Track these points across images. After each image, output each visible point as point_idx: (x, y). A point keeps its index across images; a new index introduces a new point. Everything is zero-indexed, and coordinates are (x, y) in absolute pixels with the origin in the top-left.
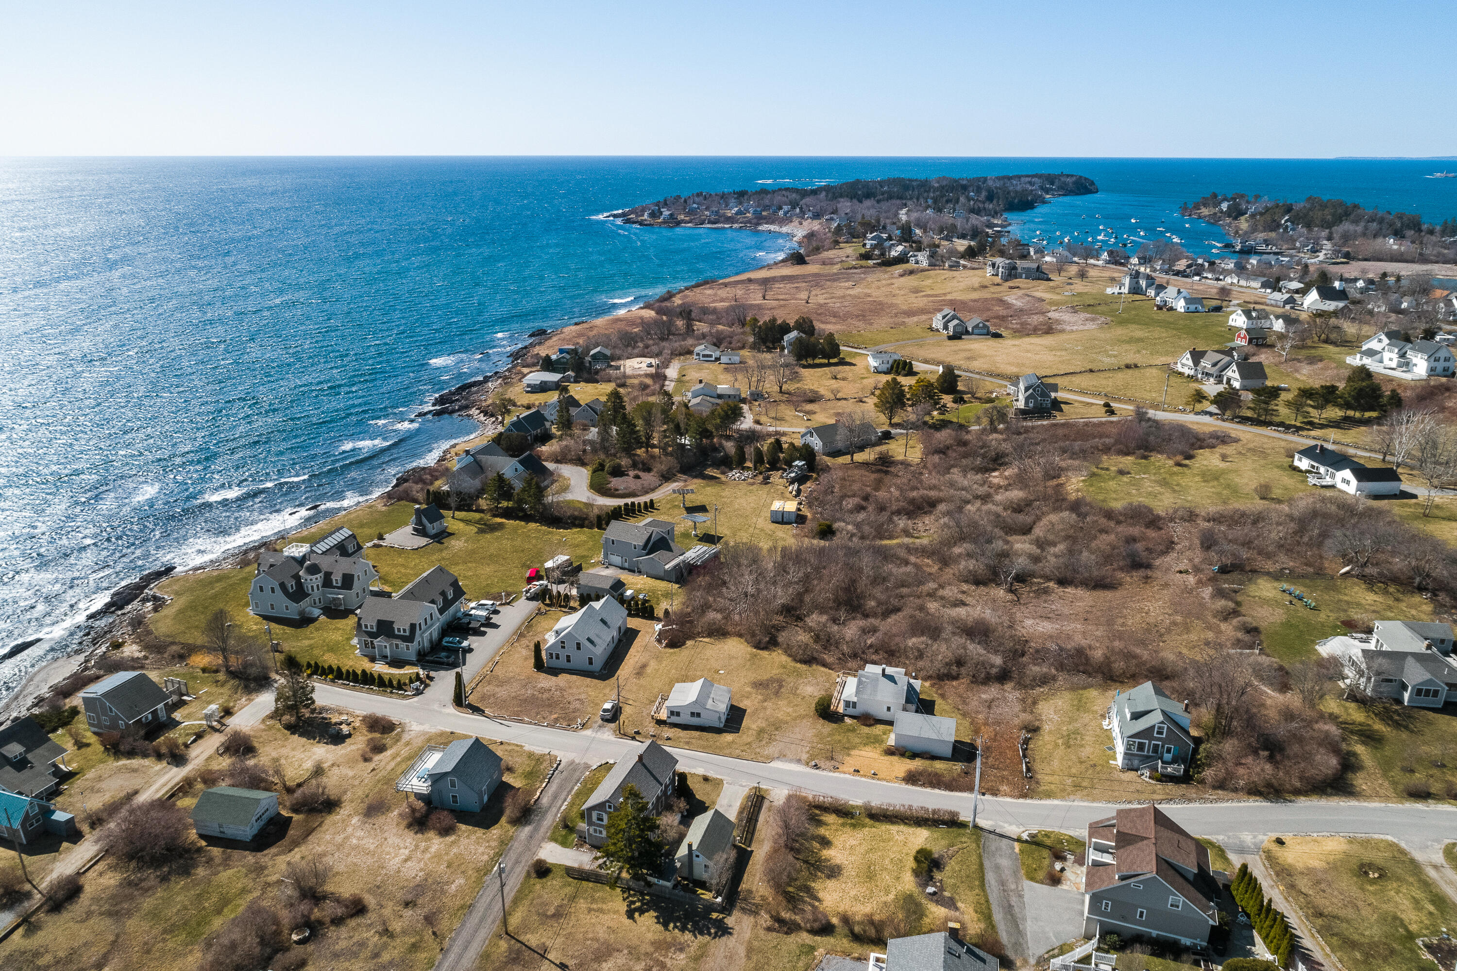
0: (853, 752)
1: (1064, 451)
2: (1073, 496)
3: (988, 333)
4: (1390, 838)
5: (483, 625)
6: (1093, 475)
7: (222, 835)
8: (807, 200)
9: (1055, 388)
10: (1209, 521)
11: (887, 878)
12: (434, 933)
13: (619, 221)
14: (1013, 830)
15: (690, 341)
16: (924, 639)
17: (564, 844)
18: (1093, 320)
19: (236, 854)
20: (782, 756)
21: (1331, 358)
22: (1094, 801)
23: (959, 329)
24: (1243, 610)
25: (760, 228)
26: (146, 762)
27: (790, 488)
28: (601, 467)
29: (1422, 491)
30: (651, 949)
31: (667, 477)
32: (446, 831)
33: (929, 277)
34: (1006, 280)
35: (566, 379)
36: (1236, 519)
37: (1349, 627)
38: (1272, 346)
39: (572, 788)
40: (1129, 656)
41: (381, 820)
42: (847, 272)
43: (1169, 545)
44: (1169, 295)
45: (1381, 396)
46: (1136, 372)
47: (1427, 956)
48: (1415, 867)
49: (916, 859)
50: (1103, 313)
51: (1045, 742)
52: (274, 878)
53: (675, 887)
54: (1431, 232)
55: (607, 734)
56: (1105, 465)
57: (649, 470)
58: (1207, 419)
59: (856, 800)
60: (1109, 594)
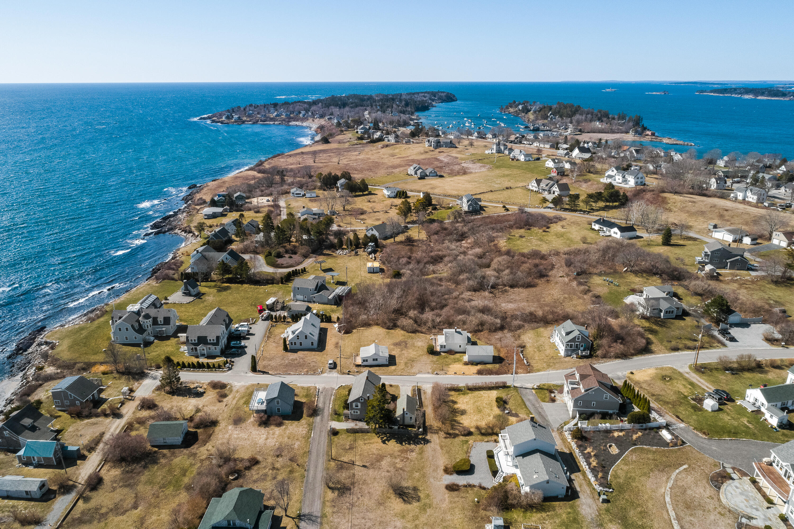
0: (450, 366)
1: (493, 229)
2: (504, 249)
3: (437, 176)
4: (669, 366)
5: (247, 335)
6: (509, 239)
7: (165, 444)
8: (314, 108)
9: (480, 200)
10: (565, 254)
11: (488, 411)
12: (297, 465)
13: (209, 122)
14: (530, 385)
15: (285, 187)
16: (463, 316)
17: (339, 421)
18: (484, 166)
19: (177, 451)
20: (420, 372)
21: (593, 180)
22: (557, 370)
23: (423, 174)
24: (591, 289)
25: (291, 124)
26: (100, 419)
27: (371, 256)
28: (270, 254)
29: (645, 235)
30: (399, 454)
31: (306, 256)
32: (279, 425)
33: (397, 148)
34: (436, 149)
35: (225, 210)
36: (577, 252)
37: (633, 291)
38: (567, 175)
39: (330, 399)
40: (553, 313)
41: (243, 425)
42: (352, 148)
43: (553, 267)
44: (516, 152)
45: (619, 196)
46: (511, 190)
47: (693, 402)
48: (681, 374)
49: (497, 401)
50: (487, 163)
51: (530, 350)
52: (204, 457)
53: (399, 428)
54: (614, 119)
55: (334, 374)
56: (513, 234)
57: (295, 253)
58: (549, 210)
59: (462, 384)
60: (534, 289)
